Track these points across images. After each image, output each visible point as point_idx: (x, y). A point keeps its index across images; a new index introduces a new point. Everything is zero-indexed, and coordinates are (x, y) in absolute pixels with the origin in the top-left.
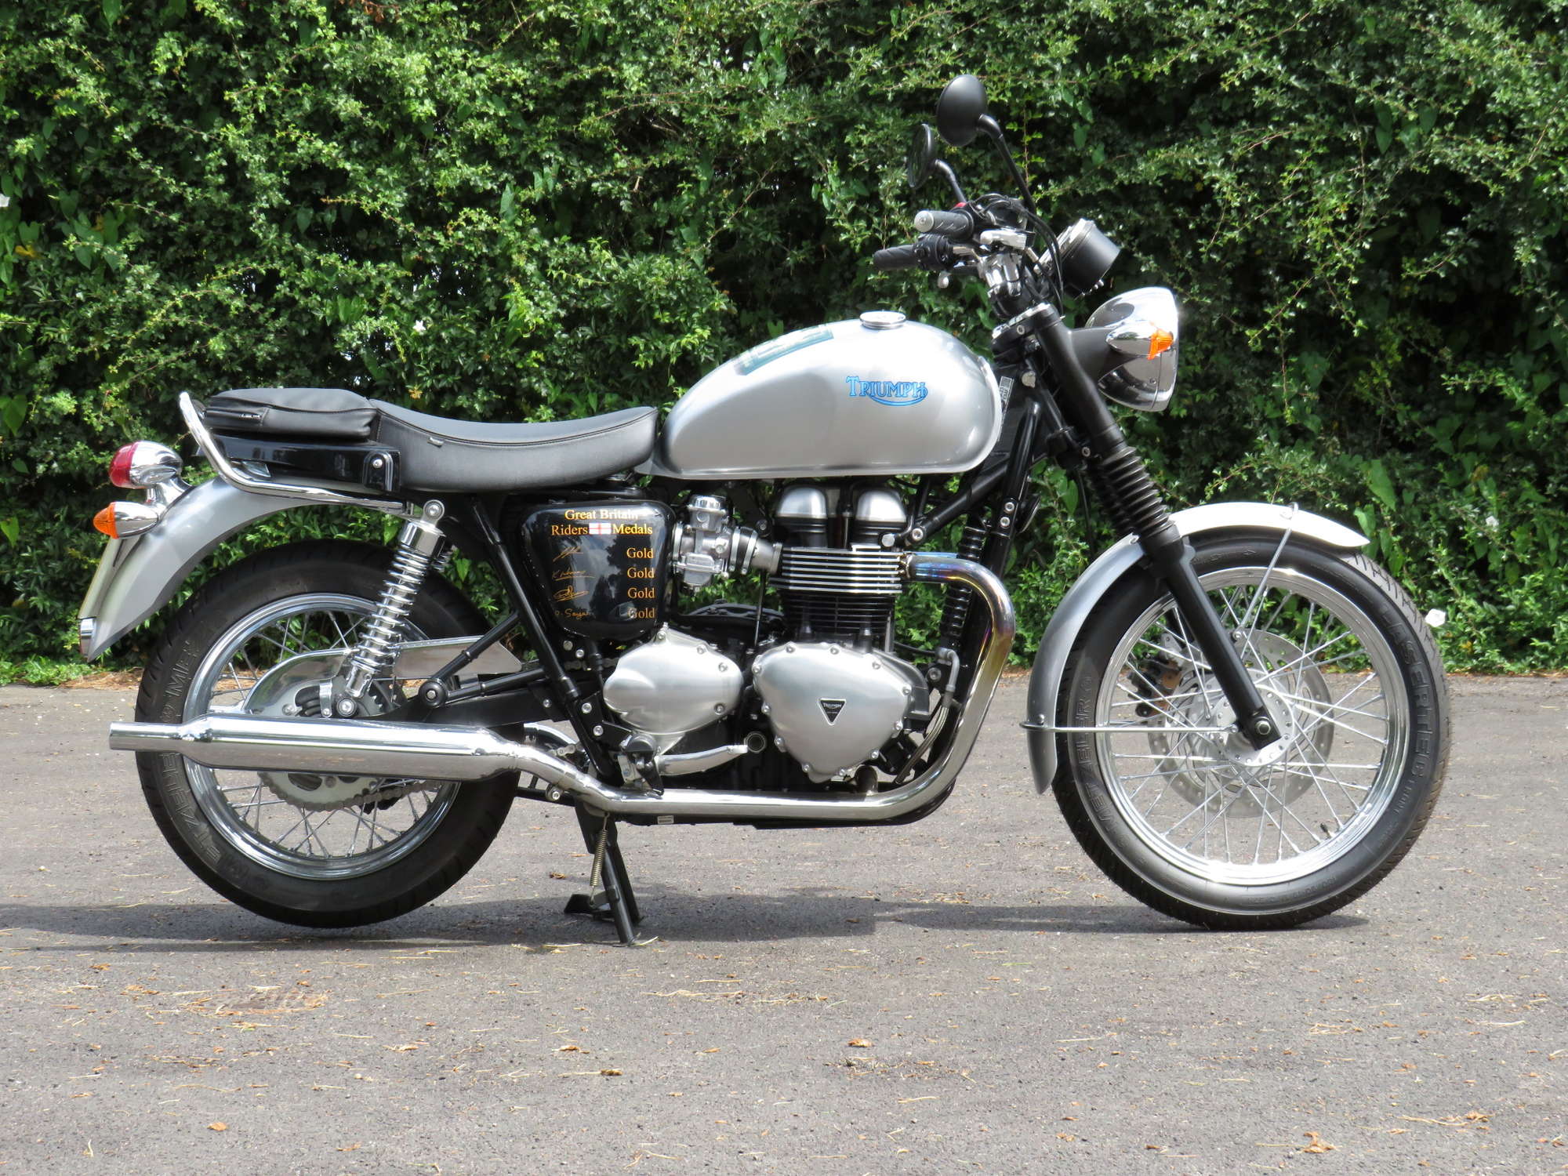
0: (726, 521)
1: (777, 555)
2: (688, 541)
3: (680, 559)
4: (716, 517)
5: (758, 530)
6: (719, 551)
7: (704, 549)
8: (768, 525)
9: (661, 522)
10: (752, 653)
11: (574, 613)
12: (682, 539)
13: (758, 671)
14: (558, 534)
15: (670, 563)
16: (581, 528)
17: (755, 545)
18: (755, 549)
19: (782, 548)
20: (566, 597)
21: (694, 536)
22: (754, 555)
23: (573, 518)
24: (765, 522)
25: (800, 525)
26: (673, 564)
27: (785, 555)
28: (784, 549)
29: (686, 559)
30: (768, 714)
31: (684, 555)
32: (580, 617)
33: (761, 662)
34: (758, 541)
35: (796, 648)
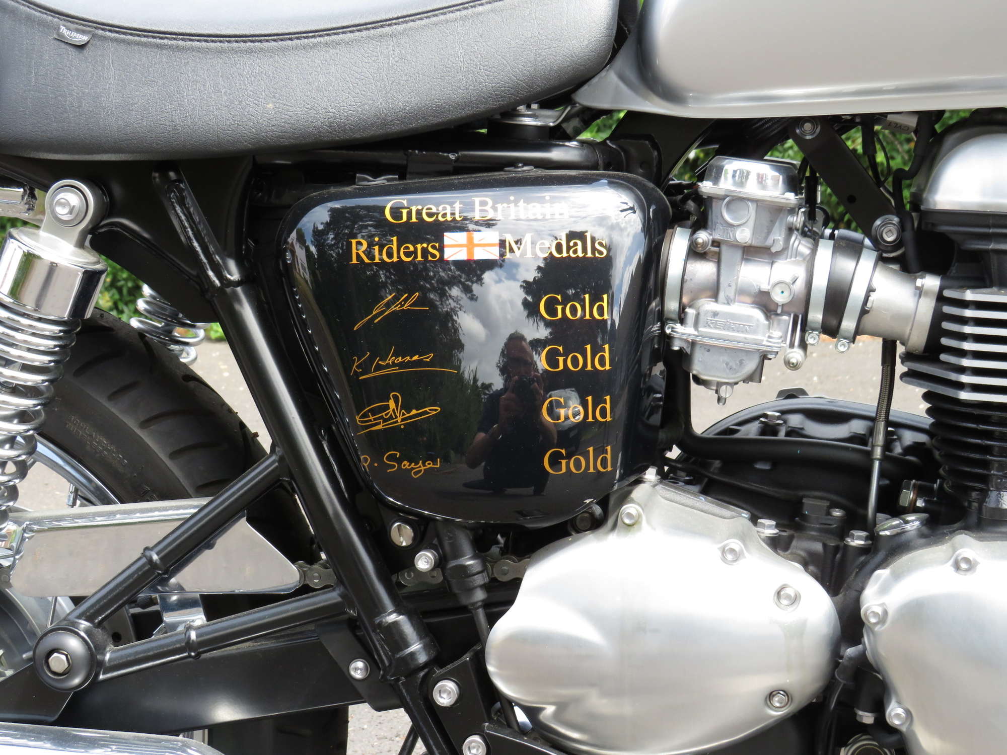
0: (798, 219)
1: (926, 309)
2: (704, 270)
3: (681, 319)
4: (777, 210)
5: (878, 244)
6: (779, 298)
7: (742, 292)
8: (902, 228)
9: (634, 222)
10: (862, 542)
11: (405, 462)
12: (688, 266)
13: (875, 614)
14: (367, 260)
15: (656, 327)
16: (425, 245)
17: (871, 280)
18: (870, 290)
19: (941, 289)
20: (385, 420)
21: (718, 259)
22: (869, 305)
23: (405, 219)
24: (896, 220)
25: (991, 231)
26: (662, 328)
27: (947, 309)
28: (947, 293)
29: (697, 316)
30: (904, 729)
31: (690, 307)
32: (420, 471)
33: (884, 590)
34: (878, 269)
35: (979, 559)
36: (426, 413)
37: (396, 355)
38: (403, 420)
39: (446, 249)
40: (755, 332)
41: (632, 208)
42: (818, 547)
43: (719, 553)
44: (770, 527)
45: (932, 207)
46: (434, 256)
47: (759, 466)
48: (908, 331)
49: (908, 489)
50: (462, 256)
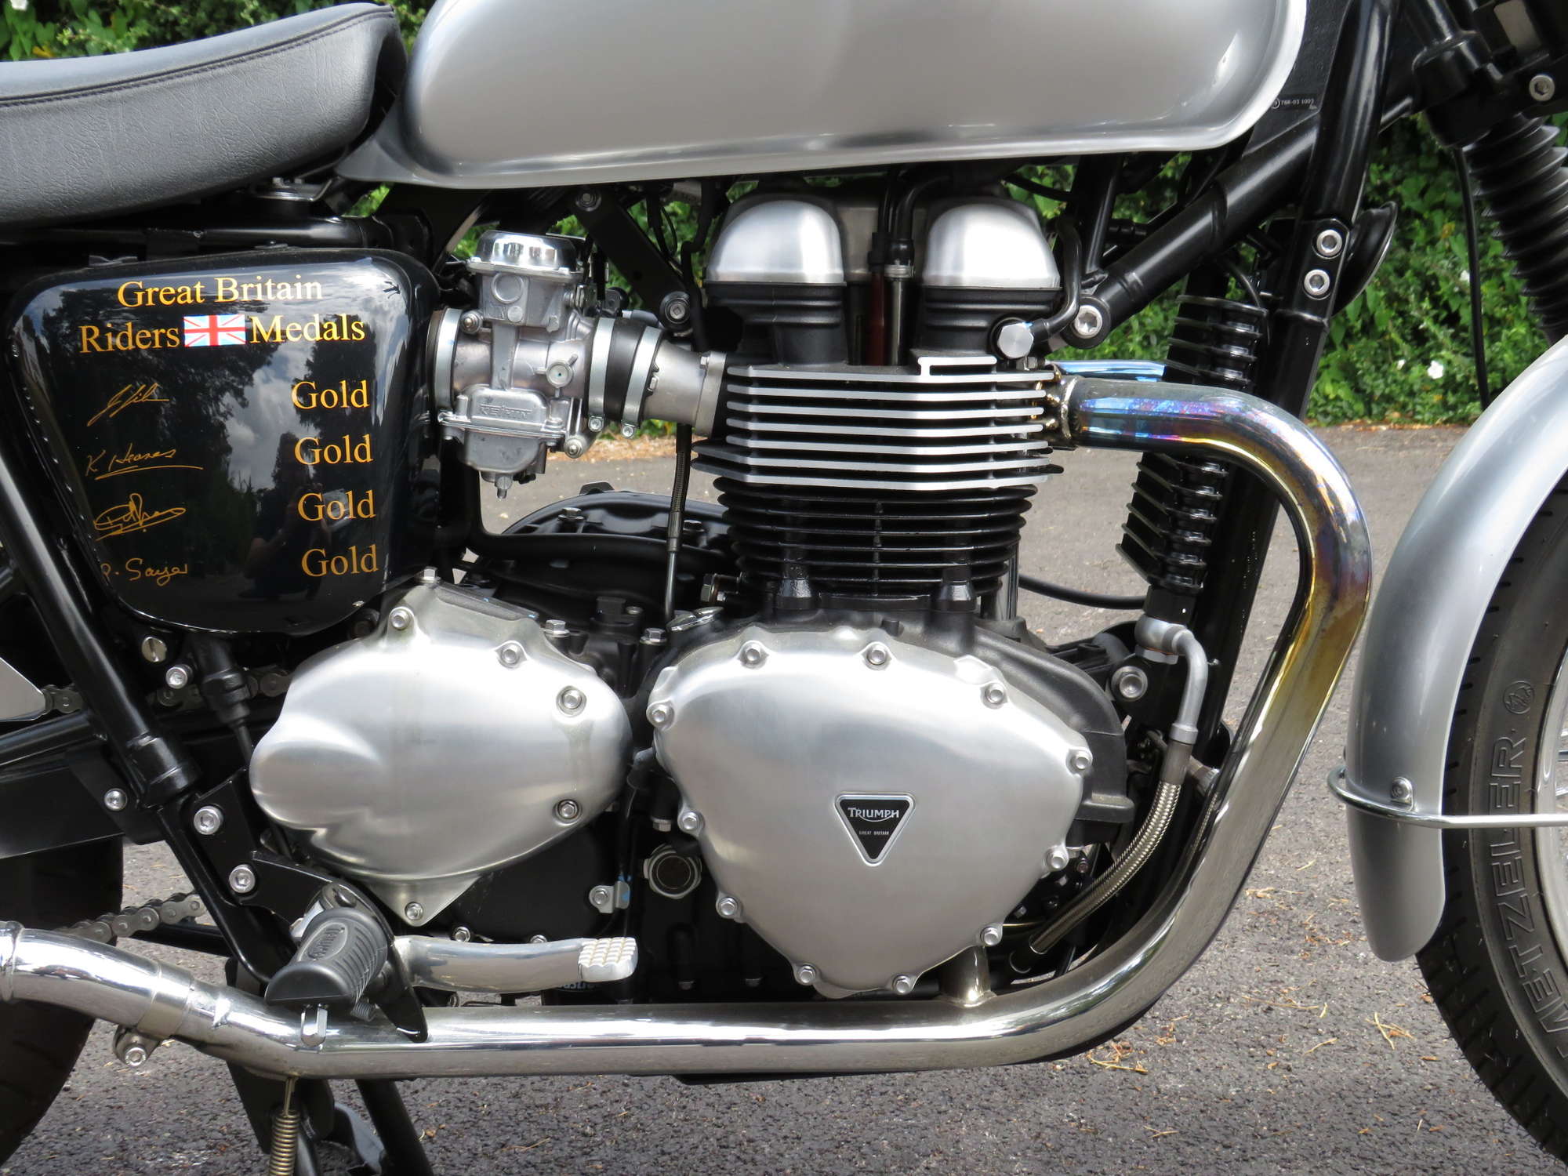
0: (577, 296)
1: (711, 388)
2: (475, 353)
3: (454, 407)
4: (549, 287)
6: (556, 380)
7: (518, 374)
8: (690, 304)
9: (397, 303)
10: (658, 641)
11: (150, 570)
12: (459, 349)
13: (661, 713)
14: (99, 349)
15: (425, 416)
16: (163, 331)
17: (654, 359)
18: (653, 370)
19: (726, 366)
20: (125, 524)
21: (489, 340)
22: (652, 386)
23: (140, 302)
24: (684, 296)
25: (774, 303)
26: (434, 417)
27: (732, 388)
28: (731, 371)
29: (470, 402)
30: (696, 834)
31: (463, 393)
32: (166, 579)
33: (672, 688)
34: (661, 349)
35: (767, 650)
36: (170, 514)
37: (135, 452)
38: (145, 523)
39: (186, 335)
40: (531, 418)
41: (396, 288)
42: (613, 647)
43: (496, 655)
44: (559, 627)
45: (714, 279)
46: (173, 342)
47: (555, 565)
48: (694, 415)
49: (709, 583)
50: (204, 341)
